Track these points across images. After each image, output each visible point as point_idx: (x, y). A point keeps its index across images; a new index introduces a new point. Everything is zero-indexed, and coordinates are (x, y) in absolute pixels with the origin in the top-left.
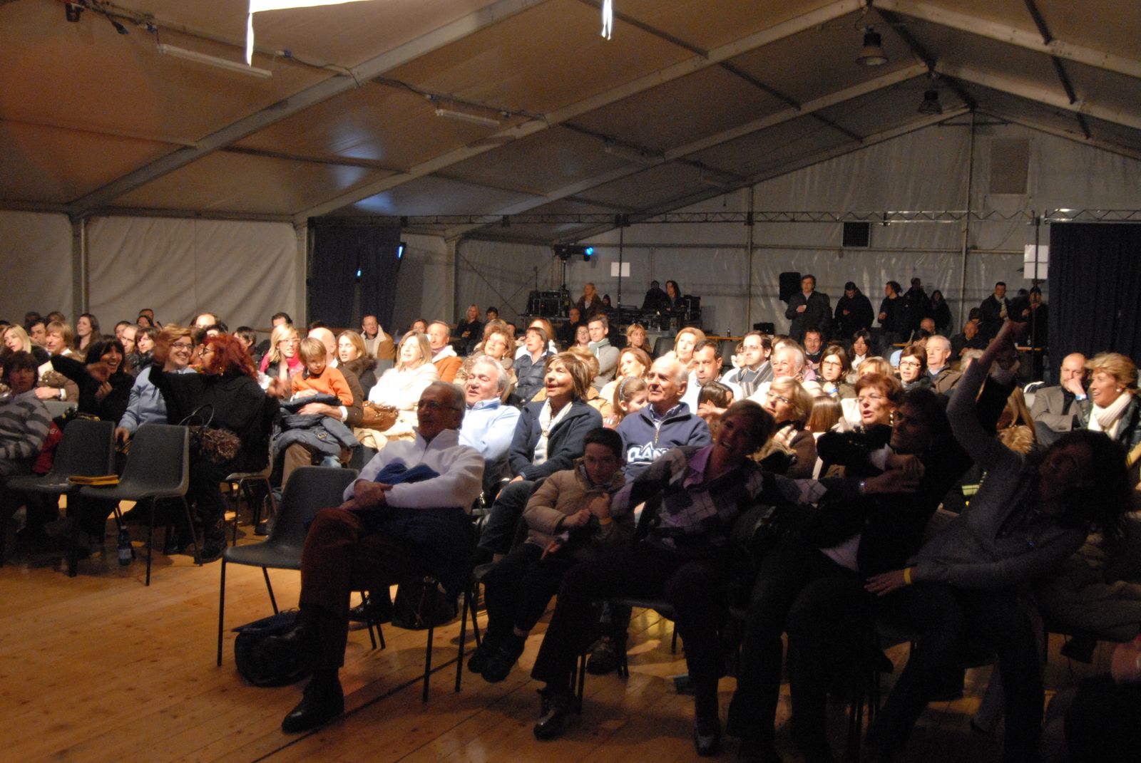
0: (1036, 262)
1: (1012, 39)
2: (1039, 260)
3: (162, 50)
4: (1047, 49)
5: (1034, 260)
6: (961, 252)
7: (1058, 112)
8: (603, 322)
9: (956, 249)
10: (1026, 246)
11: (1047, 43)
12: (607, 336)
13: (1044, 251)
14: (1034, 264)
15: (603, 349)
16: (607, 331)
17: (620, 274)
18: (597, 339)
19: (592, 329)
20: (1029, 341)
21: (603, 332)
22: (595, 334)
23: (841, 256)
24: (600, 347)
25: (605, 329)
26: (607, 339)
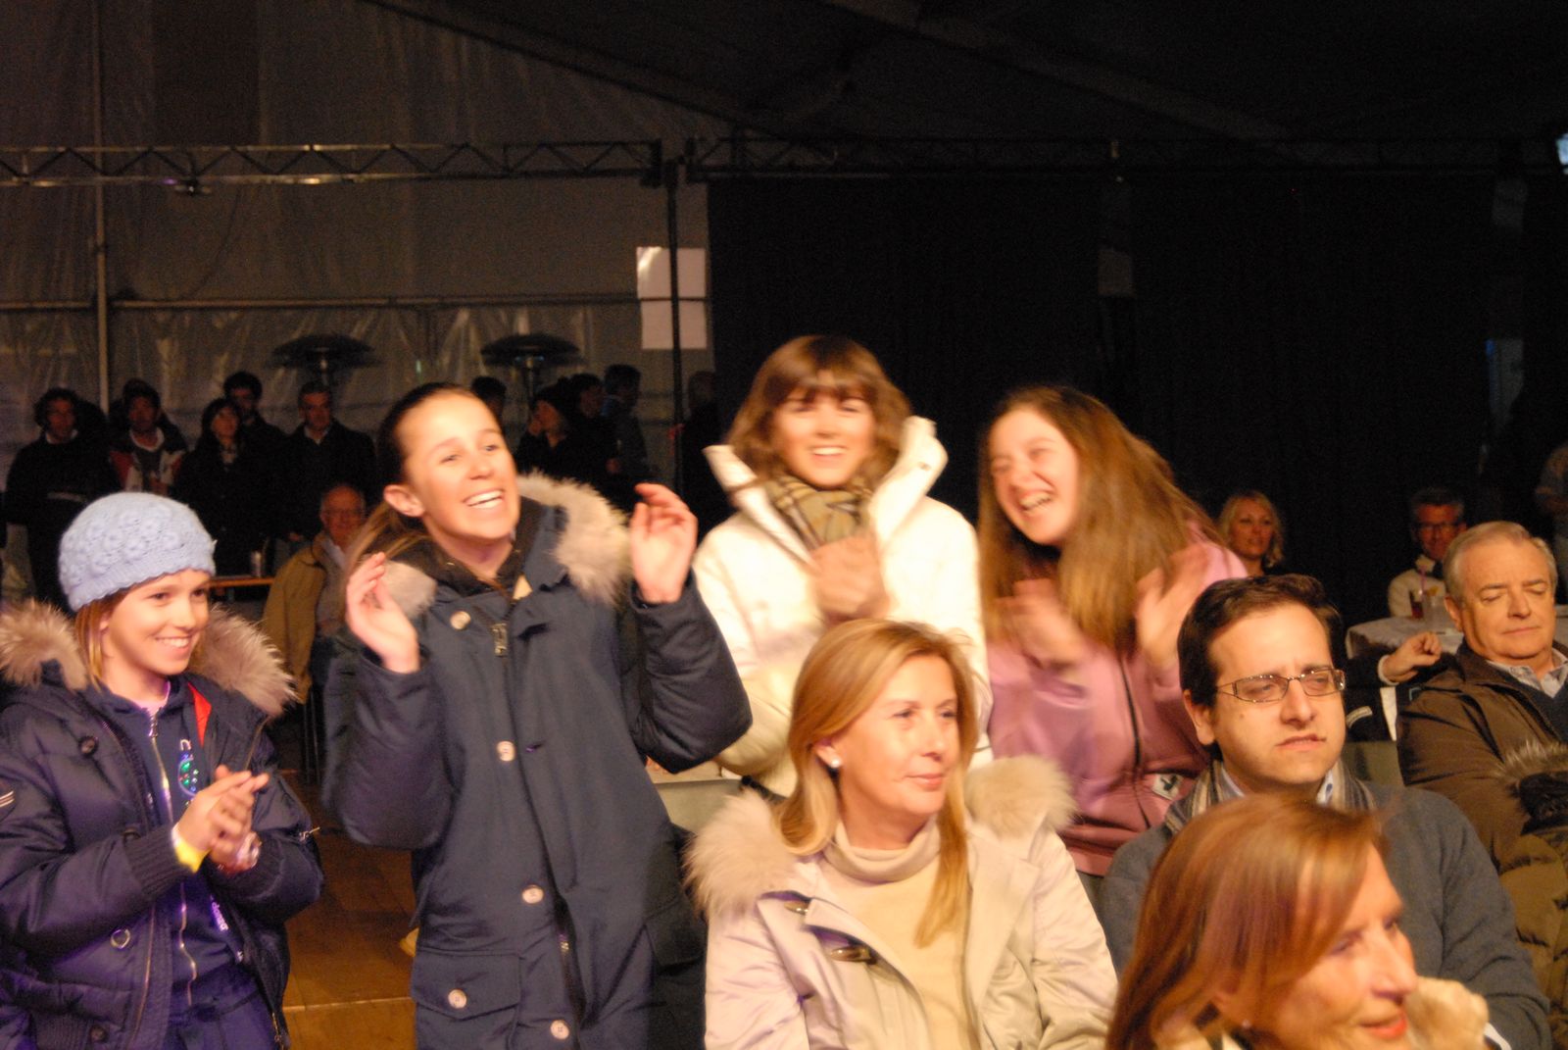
0: (675, 299)
2: (682, 293)
5: (667, 293)
6: (94, 309)
9: (75, 300)
10: (639, 250)
13: (694, 265)
14: (668, 305)
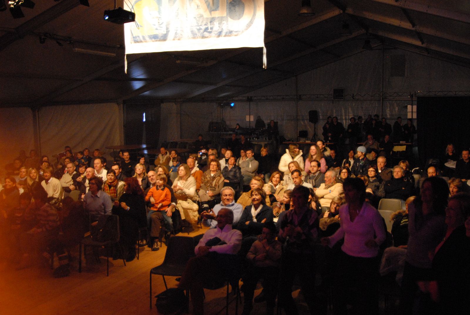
0: (412, 112)
1: (400, 25)
3: (75, 50)
4: (414, 29)
6: (380, 100)
7: (417, 47)
8: (252, 151)
9: (378, 99)
10: (408, 106)
11: (413, 27)
12: (253, 156)
13: (415, 107)
14: (411, 113)
15: (252, 162)
16: (253, 154)
17: (250, 120)
18: (249, 157)
19: (248, 154)
20: (410, 141)
21: (252, 155)
22: (249, 156)
23: (333, 103)
24: (251, 161)
25: (252, 153)
26: (253, 157)
